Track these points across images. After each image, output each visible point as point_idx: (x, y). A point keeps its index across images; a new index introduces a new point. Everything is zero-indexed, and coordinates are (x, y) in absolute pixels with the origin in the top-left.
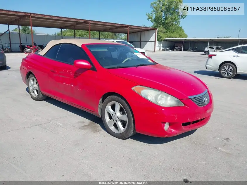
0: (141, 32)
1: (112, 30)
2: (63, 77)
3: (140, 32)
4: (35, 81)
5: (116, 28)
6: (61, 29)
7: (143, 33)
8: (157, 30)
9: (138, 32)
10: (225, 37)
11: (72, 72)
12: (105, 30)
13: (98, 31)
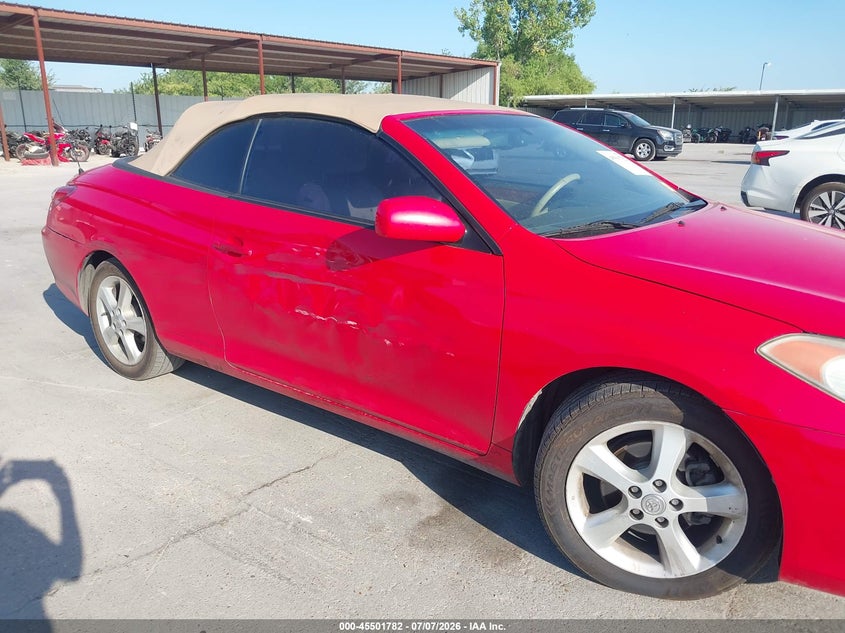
0: (441, 75)
1: (339, 70)
2: (294, 278)
3: (439, 77)
4: (127, 294)
5: (354, 62)
6: (151, 69)
7: (448, 80)
8: (498, 69)
9: (432, 74)
10: (718, 88)
11: (341, 255)
12: (313, 72)
13: (288, 74)
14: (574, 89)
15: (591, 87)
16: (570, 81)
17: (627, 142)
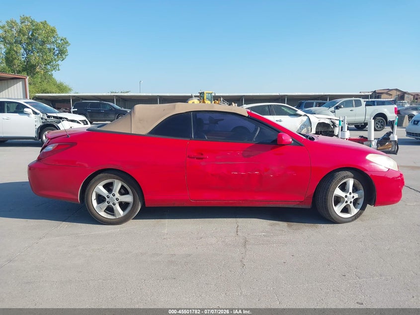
8: (27, 80)
14: (62, 91)
15: (70, 90)
16: (59, 87)
17: (113, 117)
